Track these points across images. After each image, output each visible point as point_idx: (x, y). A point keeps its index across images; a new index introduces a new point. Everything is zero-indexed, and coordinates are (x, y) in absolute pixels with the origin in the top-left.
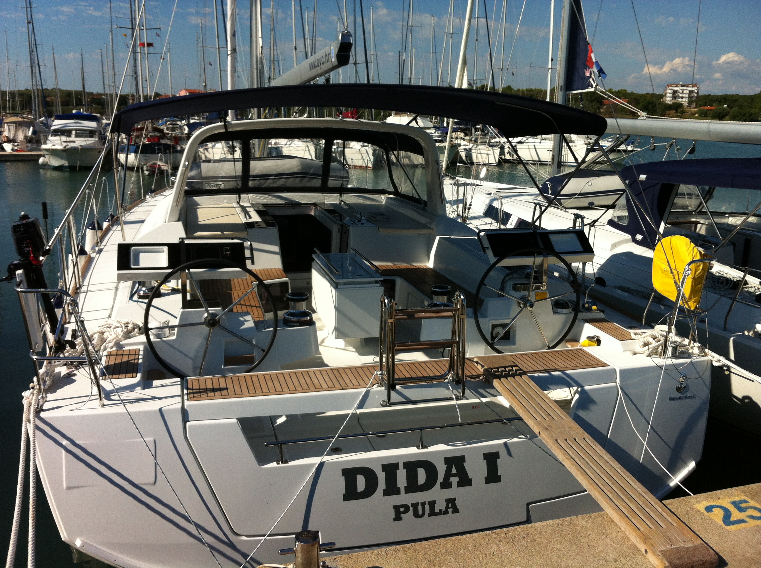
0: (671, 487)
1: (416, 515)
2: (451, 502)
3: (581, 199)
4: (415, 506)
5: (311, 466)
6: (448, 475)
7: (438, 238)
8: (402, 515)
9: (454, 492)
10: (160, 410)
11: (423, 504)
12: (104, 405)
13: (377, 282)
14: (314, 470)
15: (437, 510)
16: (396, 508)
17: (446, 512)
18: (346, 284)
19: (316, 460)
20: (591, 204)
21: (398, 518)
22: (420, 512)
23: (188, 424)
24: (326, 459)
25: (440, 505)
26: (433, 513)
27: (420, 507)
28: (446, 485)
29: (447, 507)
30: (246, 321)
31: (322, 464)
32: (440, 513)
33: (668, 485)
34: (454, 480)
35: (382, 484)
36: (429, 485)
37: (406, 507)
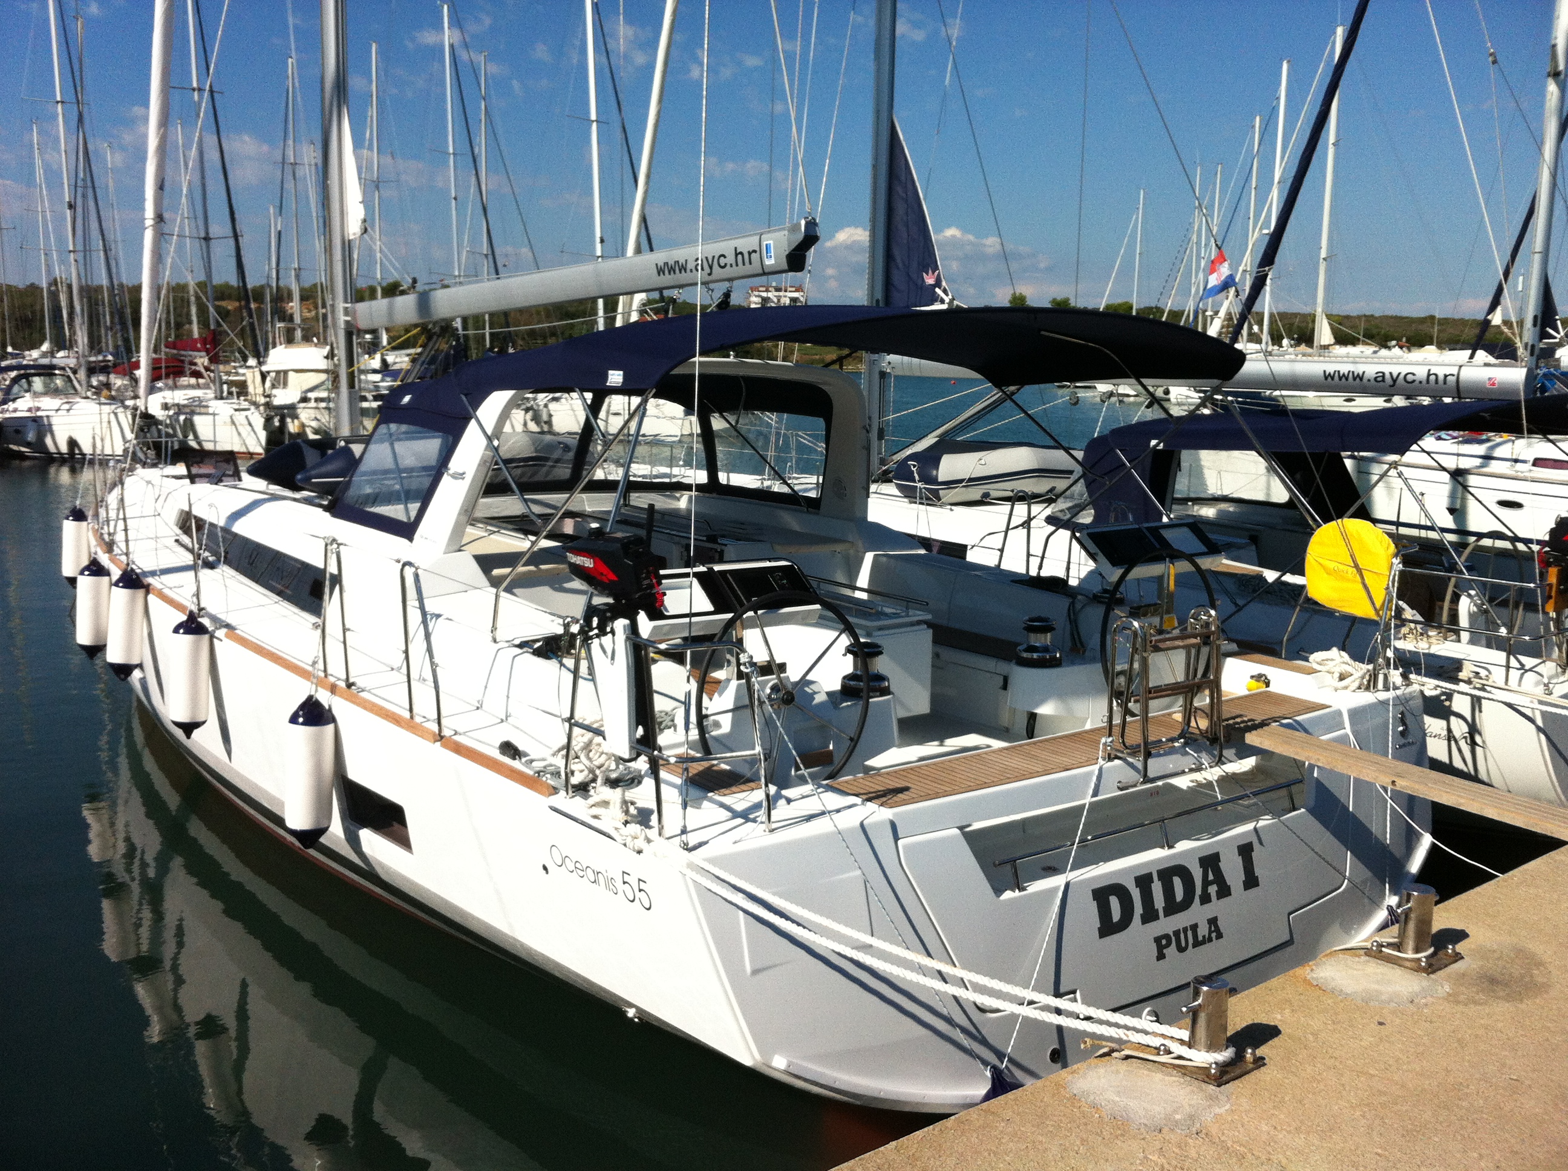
0: (1414, 875)
1: (1181, 949)
2: (1213, 922)
3: (969, 489)
4: (1177, 933)
5: (1053, 891)
6: (1206, 883)
7: (869, 557)
8: (1165, 951)
9: (1216, 907)
10: (862, 825)
11: (1185, 930)
12: (773, 830)
13: (919, 623)
14: (1060, 894)
15: (1200, 938)
16: (1158, 940)
17: (1210, 940)
18: (880, 629)
19: (1057, 881)
20: (986, 495)
21: (1161, 956)
22: (1183, 944)
23: (900, 842)
24: (1072, 876)
25: (1203, 931)
26: (1197, 944)
27: (1182, 936)
28: (1205, 899)
29: (1210, 932)
30: (815, 693)
31: (1067, 885)
32: (1203, 943)
33: (1408, 873)
34: (1213, 890)
35: (1138, 909)
37: (1167, 937)
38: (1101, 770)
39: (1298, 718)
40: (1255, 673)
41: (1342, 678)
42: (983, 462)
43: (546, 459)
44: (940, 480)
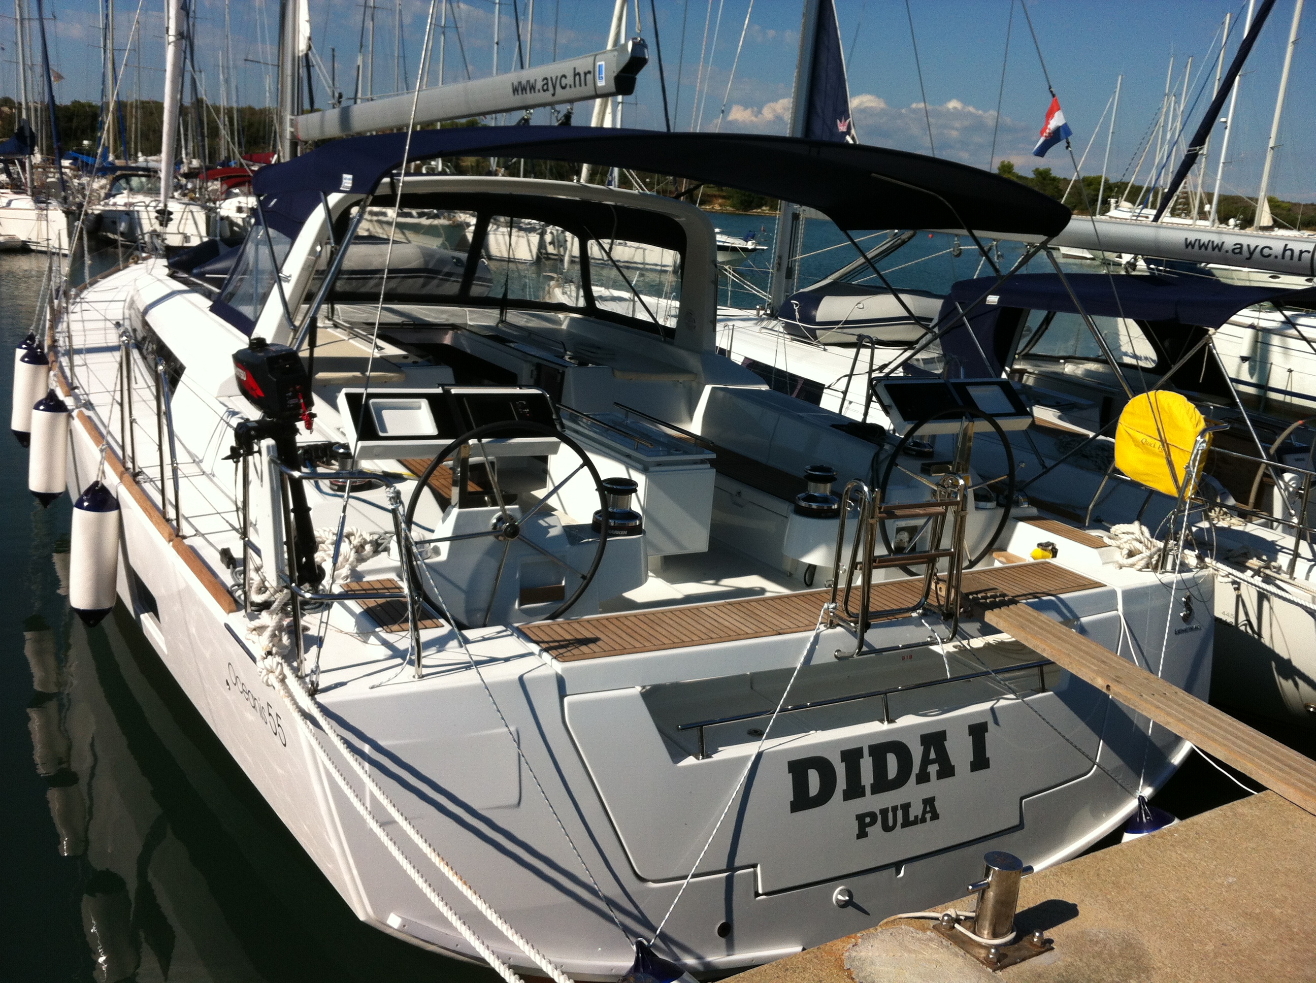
0: (1175, 766)
1: (887, 828)
2: (929, 803)
4: (884, 812)
5: (744, 759)
6: (926, 761)
7: (708, 389)
8: (867, 829)
9: (935, 787)
10: (521, 679)
11: (895, 809)
12: (423, 676)
13: (703, 462)
14: (749, 765)
15: (912, 818)
16: (860, 818)
17: (923, 820)
18: (659, 464)
19: (750, 749)
21: (862, 834)
22: (891, 823)
23: (566, 700)
24: (767, 745)
25: (916, 810)
26: (907, 823)
27: (890, 815)
28: (923, 778)
29: (925, 812)
30: (551, 527)
31: (759, 755)
32: (915, 822)
33: (1170, 764)
34: (933, 769)
35: (841, 784)
36: (901, 780)
37: (872, 815)
38: (817, 637)
39: (1062, 596)
40: (1044, 541)
41: (1131, 554)
42: (861, 306)
43: (437, 272)
44: (817, 320)
